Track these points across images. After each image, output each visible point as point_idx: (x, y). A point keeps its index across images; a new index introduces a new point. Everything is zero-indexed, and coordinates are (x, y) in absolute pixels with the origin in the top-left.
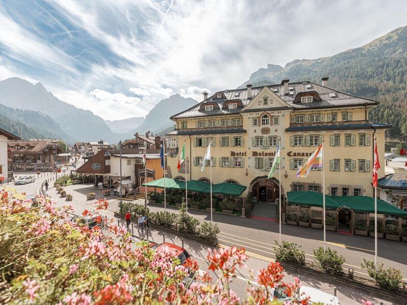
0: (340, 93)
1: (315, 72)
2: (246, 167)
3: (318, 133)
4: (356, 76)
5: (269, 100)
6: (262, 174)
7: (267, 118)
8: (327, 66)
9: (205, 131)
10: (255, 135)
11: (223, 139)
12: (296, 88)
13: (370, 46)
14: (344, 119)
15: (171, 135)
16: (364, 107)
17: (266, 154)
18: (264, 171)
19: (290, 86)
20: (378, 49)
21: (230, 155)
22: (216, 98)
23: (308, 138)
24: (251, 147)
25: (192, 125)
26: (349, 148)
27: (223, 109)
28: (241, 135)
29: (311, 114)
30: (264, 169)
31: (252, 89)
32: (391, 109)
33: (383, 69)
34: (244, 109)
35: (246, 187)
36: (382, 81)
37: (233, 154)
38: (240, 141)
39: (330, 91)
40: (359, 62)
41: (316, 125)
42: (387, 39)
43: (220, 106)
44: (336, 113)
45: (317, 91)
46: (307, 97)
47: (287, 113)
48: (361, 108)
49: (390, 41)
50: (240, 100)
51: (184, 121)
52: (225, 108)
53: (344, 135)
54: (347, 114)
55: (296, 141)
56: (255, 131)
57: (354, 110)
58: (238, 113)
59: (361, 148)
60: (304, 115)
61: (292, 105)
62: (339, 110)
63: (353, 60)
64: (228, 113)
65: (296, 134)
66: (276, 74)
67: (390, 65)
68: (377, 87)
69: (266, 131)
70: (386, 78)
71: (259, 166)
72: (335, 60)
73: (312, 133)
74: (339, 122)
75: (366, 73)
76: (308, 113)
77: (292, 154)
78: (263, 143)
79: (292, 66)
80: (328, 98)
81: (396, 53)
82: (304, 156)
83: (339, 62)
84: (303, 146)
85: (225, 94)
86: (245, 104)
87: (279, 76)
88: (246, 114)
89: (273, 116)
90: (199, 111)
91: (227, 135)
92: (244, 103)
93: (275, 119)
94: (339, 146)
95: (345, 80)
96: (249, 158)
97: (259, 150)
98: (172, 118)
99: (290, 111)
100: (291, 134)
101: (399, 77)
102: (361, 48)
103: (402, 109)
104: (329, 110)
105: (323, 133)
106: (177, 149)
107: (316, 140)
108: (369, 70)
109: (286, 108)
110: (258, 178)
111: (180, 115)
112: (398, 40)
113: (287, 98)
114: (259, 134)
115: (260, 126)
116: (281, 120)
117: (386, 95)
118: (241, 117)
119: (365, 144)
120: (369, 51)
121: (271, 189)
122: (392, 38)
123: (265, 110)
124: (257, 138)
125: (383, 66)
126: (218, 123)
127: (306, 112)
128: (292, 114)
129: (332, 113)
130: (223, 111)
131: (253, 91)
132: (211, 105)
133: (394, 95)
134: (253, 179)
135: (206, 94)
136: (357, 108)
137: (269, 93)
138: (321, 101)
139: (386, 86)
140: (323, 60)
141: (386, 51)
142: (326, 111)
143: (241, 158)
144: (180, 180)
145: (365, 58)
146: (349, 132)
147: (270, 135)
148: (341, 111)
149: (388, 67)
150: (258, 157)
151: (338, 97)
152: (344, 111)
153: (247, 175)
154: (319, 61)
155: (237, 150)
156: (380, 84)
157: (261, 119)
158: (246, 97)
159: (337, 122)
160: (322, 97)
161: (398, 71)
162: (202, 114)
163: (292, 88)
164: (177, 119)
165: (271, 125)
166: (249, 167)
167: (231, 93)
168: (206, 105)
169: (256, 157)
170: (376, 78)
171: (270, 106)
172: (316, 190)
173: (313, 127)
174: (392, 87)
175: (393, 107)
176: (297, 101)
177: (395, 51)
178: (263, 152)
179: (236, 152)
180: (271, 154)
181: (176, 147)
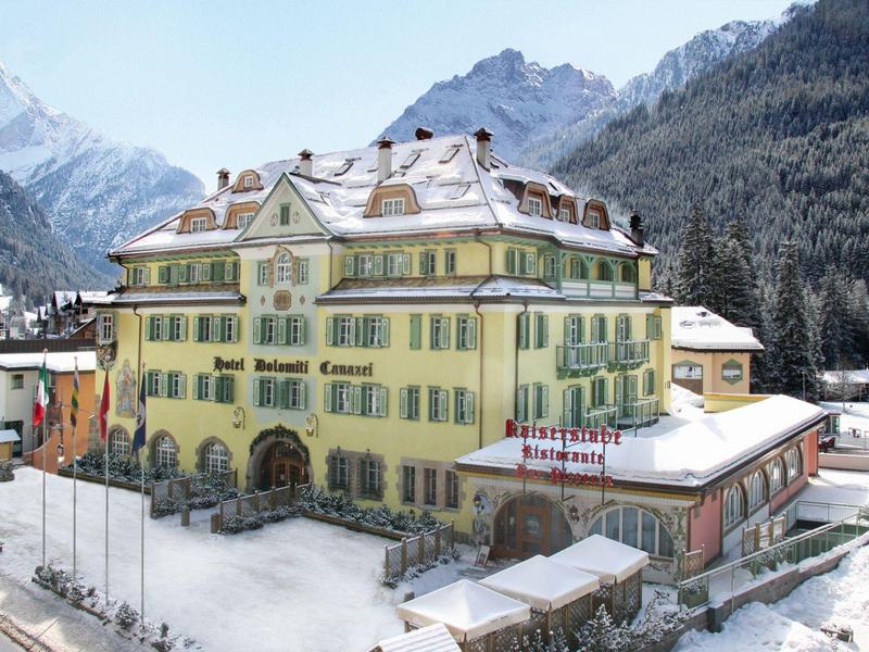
2: (244, 401)
5: (291, 211)
7: (288, 264)
10: (260, 310)
17: (281, 368)
21: (214, 366)
22: (242, 189)
26: (436, 357)
27: (224, 229)
28: (236, 311)
29: (384, 253)
30: (277, 409)
34: (241, 238)
37: (219, 363)
38: (230, 327)
52: (230, 228)
55: (336, 329)
56: (263, 300)
59: (461, 354)
60: (373, 254)
69: (282, 301)
77: (329, 368)
82: (352, 374)
84: (350, 346)
88: (245, 250)
90: (178, 233)
100: (329, 312)
106: (114, 346)
109: (319, 238)
114: (270, 307)
115: (271, 285)
116: (312, 270)
124: (264, 318)
128: (349, 252)
129: (427, 251)
132: (203, 216)
134: (254, 440)
138: (419, 212)
143: (233, 375)
147: (288, 311)
148: (443, 246)
150: (265, 373)
155: (227, 352)
157: (277, 266)
164: (119, 257)
165: (295, 284)
168: (193, 217)
169: (261, 374)
171: (292, 229)
172: (374, 474)
178: (275, 361)
179: (226, 358)
180: (290, 368)
181: (111, 342)
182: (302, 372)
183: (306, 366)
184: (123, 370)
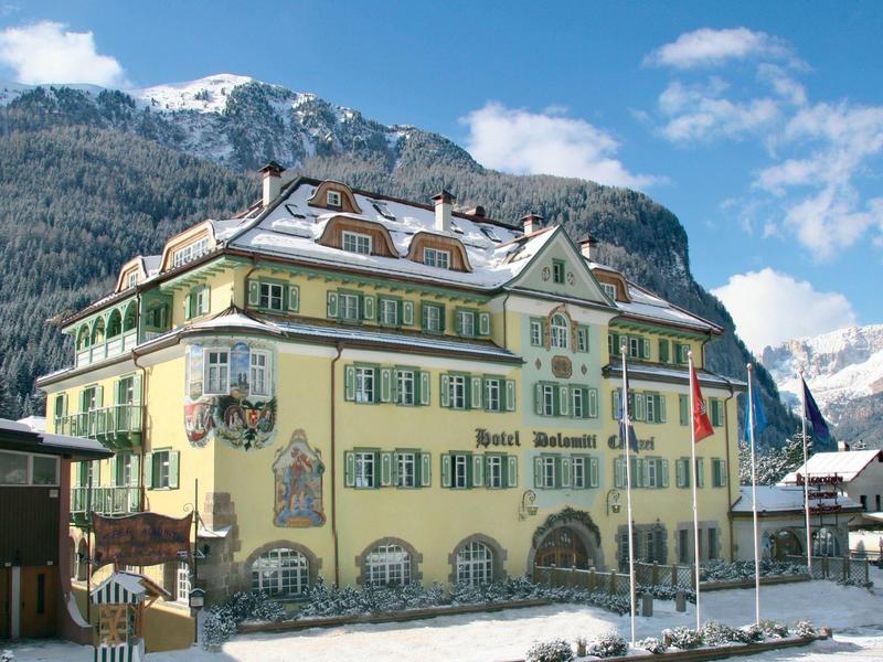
3: (656, 389)
5: (565, 270)
7: (563, 328)
10: (538, 376)
21: (474, 441)
37: (483, 438)
46: (606, 285)
48: (696, 340)
50: (463, 245)
52: (415, 259)
54: (680, 348)
56: (538, 364)
62: (670, 335)
69: (562, 367)
77: (617, 442)
89: (576, 324)
90: (321, 244)
97: (549, 427)
99: (611, 316)
100: (613, 385)
106: (272, 407)
114: (549, 374)
115: (546, 348)
116: (592, 340)
119: (716, 424)
132: (364, 231)
138: (630, 303)
142: (652, 332)
147: (572, 380)
150: (549, 449)
157: (551, 326)
165: (573, 349)
168: (345, 227)
169: (543, 449)
171: (568, 289)
178: (559, 435)
179: (493, 431)
180: (576, 442)
181: (268, 399)
182: (590, 447)
183: (594, 440)
184: (289, 447)
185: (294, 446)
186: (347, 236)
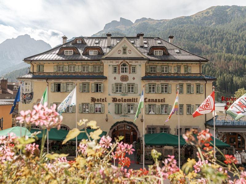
0: (182, 50)
1: (159, 31)
2: (106, 112)
3: (167, 82)
4: (187, 38)
5: (128, 49)
6: (121, 119)
7: (126, 67)
8: (167, 27)
9: (64, 76)
10: (114, 82)
11: (84, 84)
12: (149, 42)
13: (196, 16)
14: (185, 71)
15: (24, 78)
16: (199, 63)
17: (125, 100)
18: (123, 116)
19: (145, 39)
20: (201, 20)
21: (91, 101)
22: (76, 43)
23: (160, 86)
24: (111, 94)
25: (49, 69)
26: (189, 96)
27: (83, 54)
28: (102, 82)
29: (161, 66)
30: (123, 114)
31: (112, 38)
32: (210, 66)
33: (204, 35)
34: (104, 57)
35: (106, 132)
36: (204, 44)
37: (93, 100)
38: (100, 87)
39: (175, 48)
40: (189, 27)
41: (166, 75)
42: (206, 13)
43: (81, 52)
44: (180, 66)
45: (166, 46)
46: (158, 51)
47: (143, 63)
48: (197, 64)
49: (208, 15)
50: (100, 48)
51: (41, 64)
52: (86, 54)
53: (186, 85)
54: (188, 67)
55: (150, 88)
56: (115, 78)
57: (193, 65)
58: (99, 60)
59: (198, 95)
60: (157, 66)
61: (147, 56)
62: (182, 64)
63: (185, 25)
64: (89, 59)
65: (151, 82)
66: (128, 27)
67: (208, 33)
68: (201, 49)
69: (124, 78)
70: (206, 42)
71: (118, 112)
72: (173, 23)
73: (163, 82)
74: (182, 74)
75: (194, 37)
76: (160, 65)
77: (147, 100)
78: (122, 90)
79: (140, 22)
80: (174, 53)
81: (212, 25)
82: (157, 102)
83: (175, 25)
84: (156, 93)
85: (85, 40)
86: (105, 52)
87: (130, 30)
88: (106, 61)
89: (131, 65)
90: (58, 54)
91: (87, 81)
92: (104, 50)
93: (133, 68)
94: (183, 93)
95: (180, 41)
96: (109, 104)
97: (118, 96)
98: (26, 60)
99: (145, 61)
100: (146, 82)
101: (214, 42)
102: (190, 16)
103: (216, 66)
104: (175, 63)
105: (171, 82)
106: (32, 94)
107: (166, 88)
108: (196, 34)
109: (142, 59)
110: (118, 123)
111: (36, 58)
112: (213, 15)
113: (142, 50)
114: (119, 81)
115: (119, 73)
116: (138, 69)
117: (207, 55)
118: (102, 64)
119: (200, 93)
120: (195, 20)
121: (129, 133)
122: (209, 13)
123: (124, 59)
124: (117, 84)
125: (204, 33)
126: (78, 68)
127: (158, 63)
128: (147, 65)
129: (177, 66)
130: (84, 57)
131: (112, 40)
132: (71, 49)
133: (211, 55)
134: (113, 125)
135: (65, 38)
136: (194, 63)
137: (127, 44)
138: (169, 55)
139: (206, 48)
140: (164, 21)
141: (206, 22)
142: (173, 64)
143: (101, 104)
144: (35, 128)
145: (193, 25)
146: (189, 82)
147: (128, 82)
148: (183, 65)
149: (207, 34)
150: (118, 102)
151: (181, 53)
152: (186, 65)
153: (107, 121)
154: (161, 22)
155: (98, 96)
156: (203, 46)
157: (121, 67)
158: (106, 46)
159: (181, 74)
160: (169, 52)
161: (213, 39)
162: (61, 58)
163: (146, 42)
164: (32, 61)
165: (130, 73)
166: (109, 112)
167: (91, 40)
168: (65, 49)
169: (116, 103)
170: (200, 41)
171: (128, 55)
172: (166, 131)
173: (163, 77)
174: (210, 49)
175: (211, 65)
176: (150, 54)
177: (211, 23)
178: (122, 98)
179: (97, 98)
180: (129, 100)
181: (30, 92)
182: (135, 102)
183: (137, 100)
184: (36, 103)
185: (38, 103)
186: (72, 51)
